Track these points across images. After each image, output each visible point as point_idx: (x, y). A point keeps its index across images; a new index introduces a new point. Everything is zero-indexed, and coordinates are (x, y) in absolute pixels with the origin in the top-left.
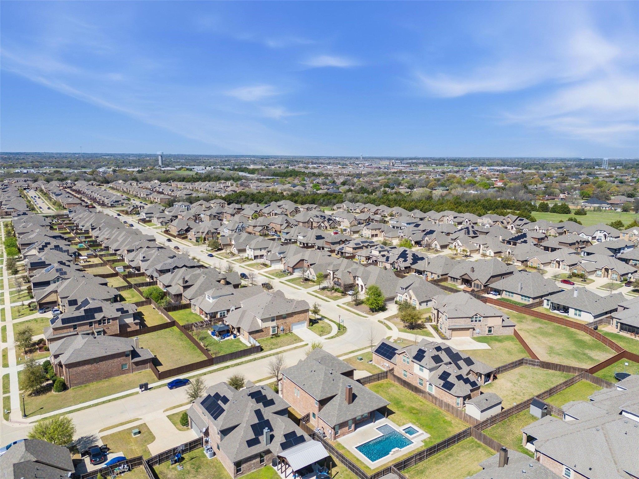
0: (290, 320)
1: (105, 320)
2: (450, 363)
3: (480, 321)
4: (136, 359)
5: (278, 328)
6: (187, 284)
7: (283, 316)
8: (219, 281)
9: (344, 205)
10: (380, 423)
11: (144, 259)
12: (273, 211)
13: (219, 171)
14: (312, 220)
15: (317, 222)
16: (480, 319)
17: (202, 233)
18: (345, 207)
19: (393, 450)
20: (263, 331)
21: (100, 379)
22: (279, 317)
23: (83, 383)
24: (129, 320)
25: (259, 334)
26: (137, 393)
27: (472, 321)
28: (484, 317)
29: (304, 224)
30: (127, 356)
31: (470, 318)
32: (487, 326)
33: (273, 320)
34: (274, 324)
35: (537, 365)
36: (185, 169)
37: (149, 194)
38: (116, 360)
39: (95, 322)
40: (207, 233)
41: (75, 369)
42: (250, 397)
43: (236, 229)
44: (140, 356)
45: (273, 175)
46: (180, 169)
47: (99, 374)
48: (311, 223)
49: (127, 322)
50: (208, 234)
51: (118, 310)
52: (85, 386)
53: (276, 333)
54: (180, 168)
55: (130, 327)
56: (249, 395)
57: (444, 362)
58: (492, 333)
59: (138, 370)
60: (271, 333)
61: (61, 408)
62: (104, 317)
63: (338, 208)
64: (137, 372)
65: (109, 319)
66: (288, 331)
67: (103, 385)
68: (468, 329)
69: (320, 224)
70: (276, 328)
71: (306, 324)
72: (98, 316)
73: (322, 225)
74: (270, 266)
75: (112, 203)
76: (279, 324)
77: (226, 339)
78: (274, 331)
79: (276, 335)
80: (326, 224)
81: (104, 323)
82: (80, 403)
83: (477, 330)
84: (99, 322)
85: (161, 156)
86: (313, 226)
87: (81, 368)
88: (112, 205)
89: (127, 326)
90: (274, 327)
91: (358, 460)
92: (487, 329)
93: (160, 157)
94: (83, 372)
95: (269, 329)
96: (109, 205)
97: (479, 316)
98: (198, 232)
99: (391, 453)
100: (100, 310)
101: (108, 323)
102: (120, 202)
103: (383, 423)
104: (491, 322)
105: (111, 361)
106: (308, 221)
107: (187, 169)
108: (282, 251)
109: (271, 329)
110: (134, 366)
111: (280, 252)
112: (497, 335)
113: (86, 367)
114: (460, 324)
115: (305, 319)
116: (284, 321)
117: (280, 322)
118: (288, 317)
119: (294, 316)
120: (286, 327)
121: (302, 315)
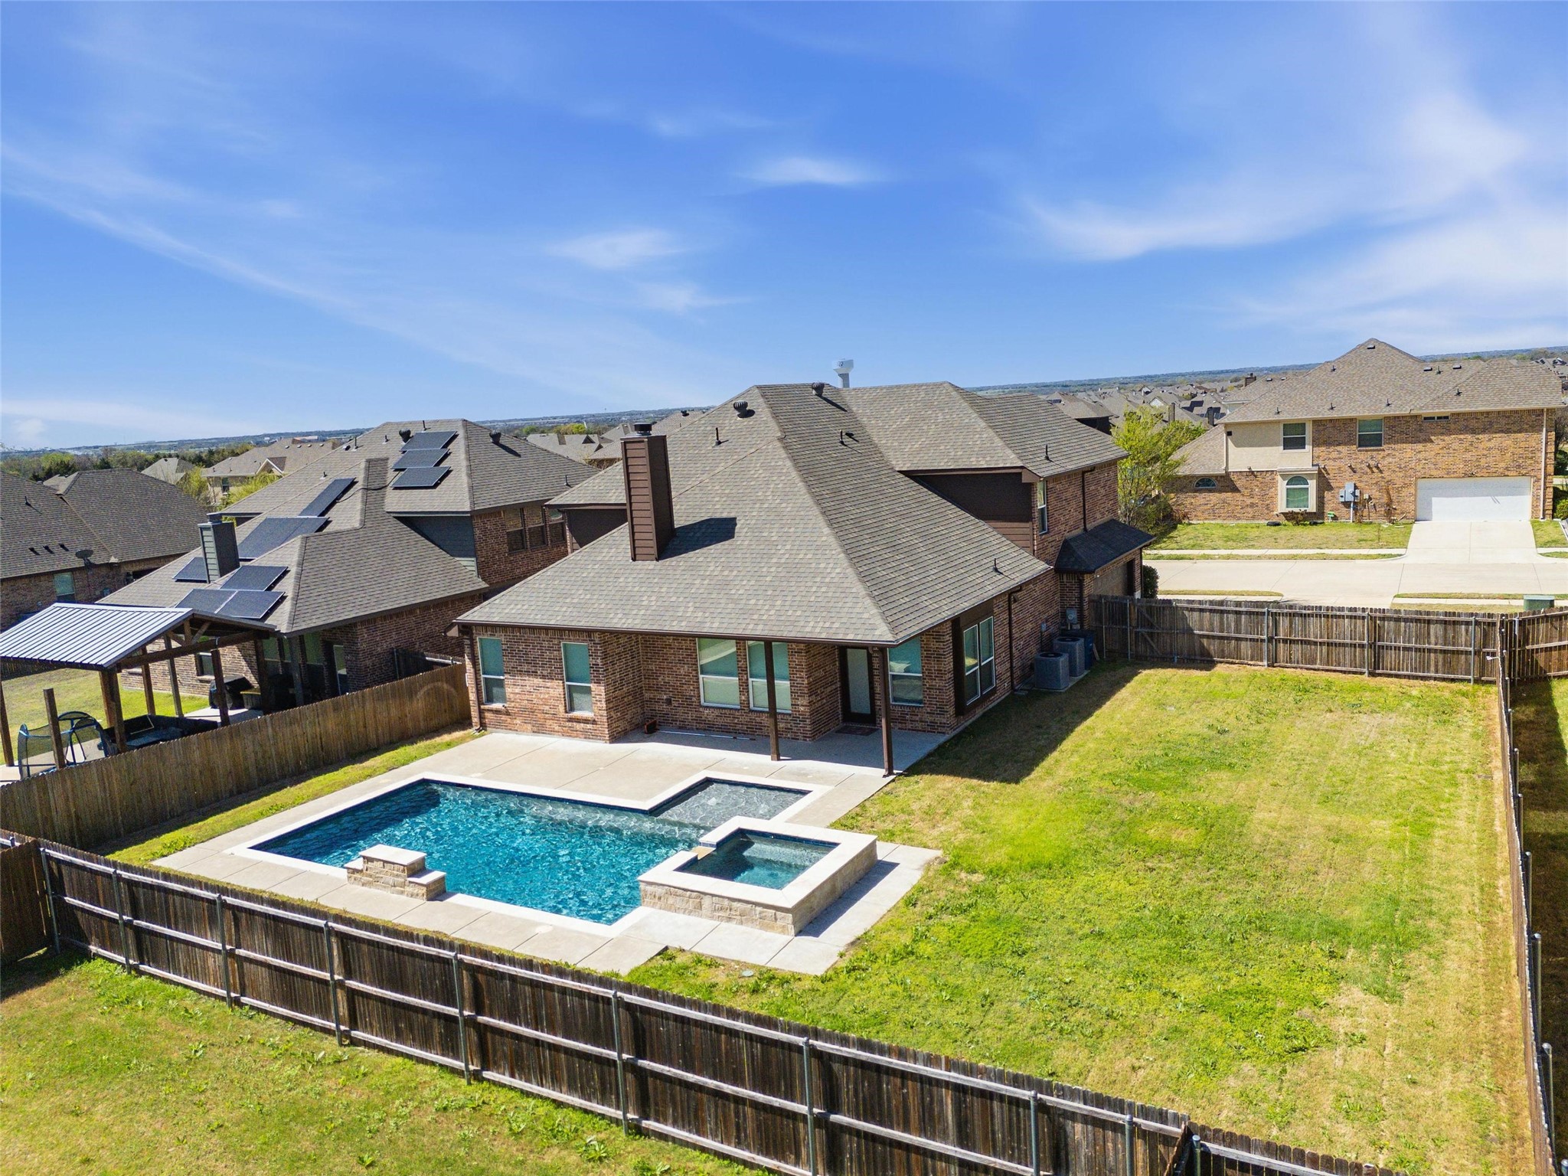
0: (1397, 456)
5: (1324, 484)
7: (1362, 428)
20: (1235, 490)
22: (1332, 432)
25: (1214, 498)
33: (1294, 442)
34: (1301, 460)
42: (404, 444)
53: (1312, 507)
56: (406, 438)
60: (1282, 505)
66: (1383, 515)
70: (1312, 485)
71: (1527, 500)
76: (1331, 465)
78: (1295, 495)
79: (1305, 522)
90: (1296, 479)
95: (1273, 484)
109: (1283, 487)
115: (1520, 468)
116: (1364, 457)
117: (1341, 458)
118: (1392, 440)
119: (1439, 442)
120: (1375, 494)
121: (1499, 440)
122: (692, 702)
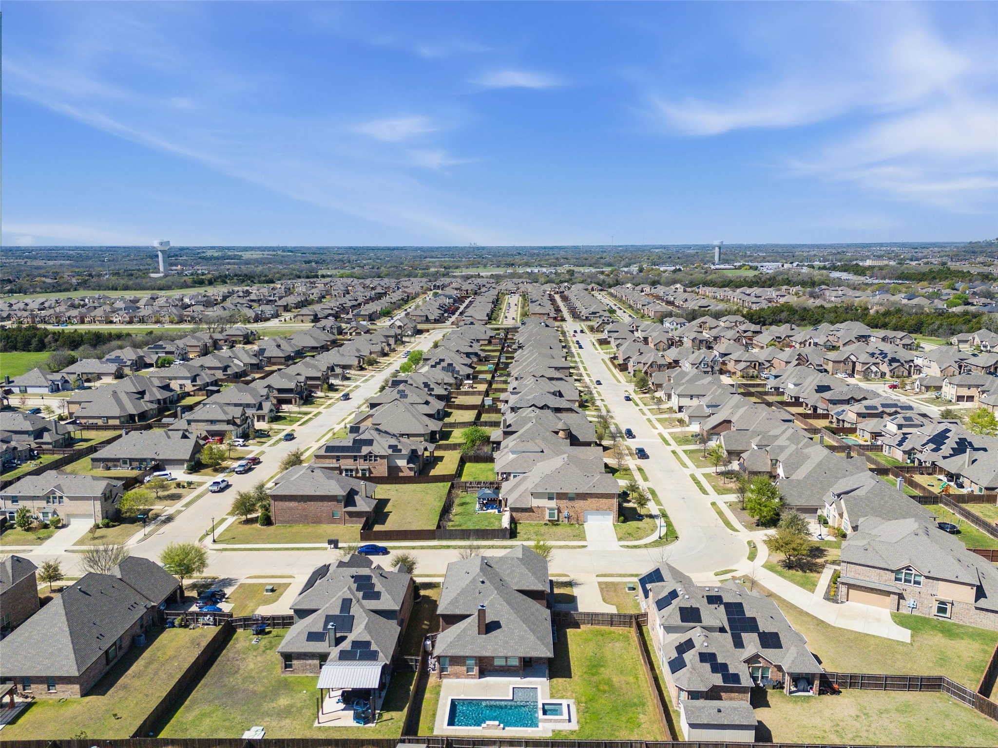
0: (579, 504)
1: (371, 457)
2: (722, 630)
3: (919, 583)
4: (350, 509)
5: (559, 511)
6: (509, 429)
7: (569, 495)
8: (557, 433)
9: (976, 336)
10: (530, 683)
11: (515, 391)
12: (811, 338)
13: (805, 270)
14: (853, 358)
15: (863, 363)
16: (917, 579)
17: (644, 364)
18: (977, 340)
19: (488, 722)
20: (534, 512)
21: (308, 523)
22: (561, 496)
23: (288, 522)
24: (402, 463)
25: (527, 514)
26: (326, 549)
27: (897, 579)
28: (927, 577)
29: (836, 365)
30: (338, 501)
31: (892, 571)
32: (934, 598)
33: (551, 498)
34: (553, 504)
35: (970, 701)
36: (748, 267)
37: (646, 303)
38: (326, 504)
39: (361, 457)
40: (651, 365)
41: (281, 503)
42: (353, 580)
43: (700, 364)
44: (355, 506)
45: (899, 278)
46: (740, 268)
47: (306, 516)
48: (851, 364)
49: (399, 465)
50: (652, 367)
51: (390, 447)
52: (290, 526)
53: (556, 518)
54: (741, 266)
55: (402, 472)
56: (352, 577)
57: (704, 623)
58: (948, 615)
59: (352, 522)
60: (547, 518)
61: (247, 543)
62: (370, 453)
63: (960, 341)
64: (350, 525)
65: (376, 456)
66: (575, 521)
67: (305, 531)
68: (888, 593)
69: (869, 368)
70: (556, 511)
71: (612, 517)
72: (365, 450)
73: (874, 368)
74: (688, 426)
75: (588, 315)
76: (561, 506)
77: (489, 511)
78: (551, 515)
79: (554, 523)
80: (885, 368)
81: (370, 460)
82: (269, 543)
83: (910, 601)
84: (365, 458)
85: (720, 248)
86: (856, 369)
87: (287, 503)
88: (586, 317)
89: (399, 469)
90: (551, 509)
91: (434, 715)
92: (936, 605)
93: (717, 249)
94: (290, 509)
95: (545, 511)
96: (584, 318)
97: (914, 572)
98: (638, 363)
99: (484, 725)
100: (370, 442)
101: (375, 460)
102: (598, 315)
103: (534, 684)
104: (945, 591)
105: (321, 503)
106: (846, 359)
107: (751, 268)
108: (714, 404)
109: (547, 512)
110: (347, 517)
111: (710, 404)
112: (961, 623)
113: (292, 504)
114: (868, 579)
115: (610, 509)
116: (570, 503)
117: (563, 503)
118: (577, 499)
119: (590, 500)
120: (573, 514)
121: (604, 501)
122: (492, 665)
